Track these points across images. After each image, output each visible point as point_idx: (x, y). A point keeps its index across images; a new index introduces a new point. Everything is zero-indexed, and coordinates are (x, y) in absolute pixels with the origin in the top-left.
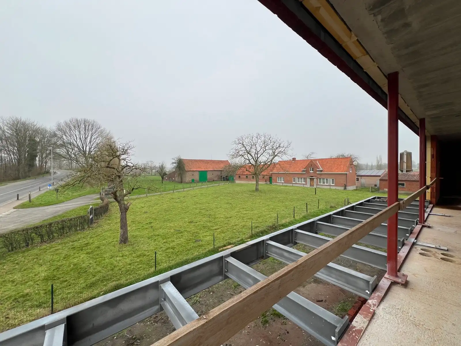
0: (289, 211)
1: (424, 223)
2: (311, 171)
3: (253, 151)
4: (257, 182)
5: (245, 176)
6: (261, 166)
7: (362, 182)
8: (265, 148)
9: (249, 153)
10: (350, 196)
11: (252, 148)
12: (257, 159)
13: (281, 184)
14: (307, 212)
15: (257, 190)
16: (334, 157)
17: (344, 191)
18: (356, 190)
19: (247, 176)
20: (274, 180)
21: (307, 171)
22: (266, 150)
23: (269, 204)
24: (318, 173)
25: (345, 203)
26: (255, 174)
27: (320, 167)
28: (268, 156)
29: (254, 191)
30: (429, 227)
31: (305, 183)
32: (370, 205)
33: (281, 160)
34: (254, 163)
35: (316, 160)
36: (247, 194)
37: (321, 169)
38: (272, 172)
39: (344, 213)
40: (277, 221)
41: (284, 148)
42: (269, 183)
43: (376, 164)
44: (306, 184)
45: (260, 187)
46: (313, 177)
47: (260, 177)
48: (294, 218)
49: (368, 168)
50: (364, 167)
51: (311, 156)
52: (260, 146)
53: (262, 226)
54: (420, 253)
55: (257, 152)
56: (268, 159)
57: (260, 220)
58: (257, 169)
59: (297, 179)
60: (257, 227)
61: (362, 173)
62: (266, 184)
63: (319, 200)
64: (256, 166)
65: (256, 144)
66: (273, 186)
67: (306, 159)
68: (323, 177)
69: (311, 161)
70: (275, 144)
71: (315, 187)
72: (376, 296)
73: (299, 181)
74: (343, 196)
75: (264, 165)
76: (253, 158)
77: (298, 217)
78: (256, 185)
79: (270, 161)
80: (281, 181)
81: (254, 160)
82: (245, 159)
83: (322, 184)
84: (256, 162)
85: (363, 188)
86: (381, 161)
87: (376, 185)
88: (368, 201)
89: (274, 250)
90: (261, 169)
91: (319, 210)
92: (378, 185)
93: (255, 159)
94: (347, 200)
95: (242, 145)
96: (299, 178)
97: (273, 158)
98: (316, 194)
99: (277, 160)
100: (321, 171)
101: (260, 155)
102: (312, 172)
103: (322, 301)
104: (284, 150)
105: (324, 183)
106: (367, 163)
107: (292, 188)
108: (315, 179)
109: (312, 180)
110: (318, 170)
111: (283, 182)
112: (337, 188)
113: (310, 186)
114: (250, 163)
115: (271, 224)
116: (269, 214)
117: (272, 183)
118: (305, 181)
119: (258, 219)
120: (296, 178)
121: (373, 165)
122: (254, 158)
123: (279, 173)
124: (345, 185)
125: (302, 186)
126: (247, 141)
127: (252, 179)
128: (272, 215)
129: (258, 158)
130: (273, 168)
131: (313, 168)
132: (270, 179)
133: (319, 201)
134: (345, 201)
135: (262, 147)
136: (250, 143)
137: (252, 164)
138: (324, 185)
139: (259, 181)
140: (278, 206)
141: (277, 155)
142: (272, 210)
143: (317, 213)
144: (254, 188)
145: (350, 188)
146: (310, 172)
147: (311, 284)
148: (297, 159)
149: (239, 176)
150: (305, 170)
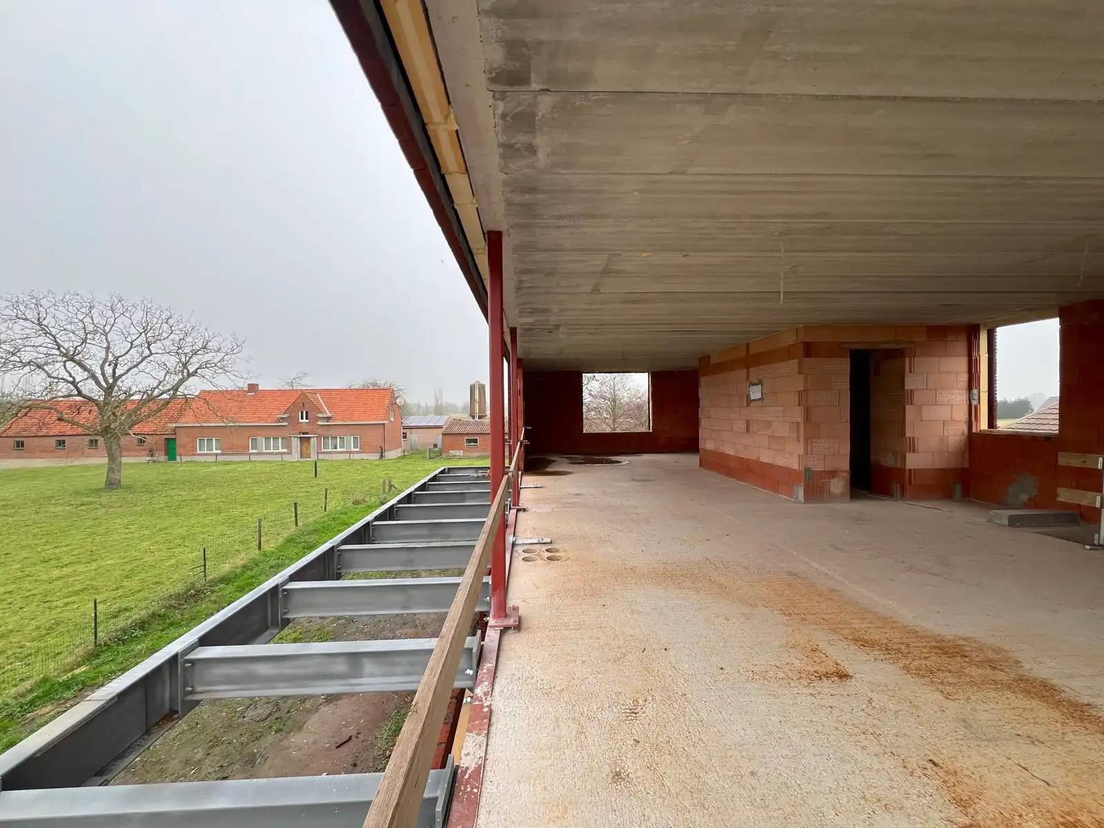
0: (242, 534)
1: (518, 505)
2: (302, 418)
3: (94, 355)
4: (112, 458)
5: (53, 441)
6: (130, 407)
7: (413, 441)
8: (148, 348)
9: (72, 360)
10: (392, 472)
11: (88, 341)
12: (111, 381)
13: (213, 459)
14: (296, 524)
15: (112, 484)
16: (356, 387)
17: (380, 462)
18: (403, 457)
19: (63, 438)
20: (185, 446)
21: (292, 420)
22: (151, 354)
23: (167, 523)
24: (319, 423)
25: (384, 489)
26: (105, 431)
27: (325, 408)
28: (163, 373)
29: (98, 490)
30: (524, 510)
31: (286, 450)
32: (436, 487)
33: (209, 387)
34: (97, 394)
35: (315, 392)
36: (62, 505)
37: (329, 414)
38: (175, 425)
39: (395, 512)
40: (205, 571)
41: (221, 355)
42: (163, 458)
43: (434, 405)
44: (290, 453)
45: (126, 475)
46: (307, 433)
47: (128, 440)
48: (260, 548)
49: (421, 413)
50: (414, 410)
51: (301, 382)
52: (129, 339)
53: (144, 604)
54: (523, 559)
55: (111, 358)
56: (160, 382)
57: (134, 584)
58: (114, 414)
59: (261, 441)
60: (119, 612)
61: (412, 421)
62: (154, 461)
63: (326, 490)
64: (106, 403)
65: (107, 329)
66: (182, 467)
67: (287, 387)
68: (333, 432)
69: (303, 394)
70: (189, 339)
71: (313, 457)
72: (485, 674)
73: (267, 447)
74: (379, 474)
75: (142, 403)
76: (94, 377)
77: (271, 545)
78: (111, 470)
79: (169, 390)
80: (209, 451)
81: (98, 383)
82: (49, 379)
83: (330, 450)
84: (109, 389)
85: (414, 453)
86: (441, 397)
87: (435, 446)
88: (434, 479)
89: (219, 671)
90: (130, 415)
91: (328, 515)
92: (439, 445)
93: (106, 380)
94: (387, 481)
95: (38, 327)
96: (267, 439)
97: (182, 381)
98: (316, 476)
99: (194, 387)
100: (328, 419)
101: (126, 368)
102: (305, 420)
103: (350, 738)
104: (222, 360)
105: (336, 448)
106: (419, 403)
107: (248, 467)
108: (312, 440)
109: (304, 440)
110: (320, 415)
111: (219, 452)
112: (365, 456)
113: (301, 457)
114: (80, 393)
115: (179, 588)
116: (170, 558)
117: (178, 458)
118: (287, 445)
119: (125, 583)
120: (259, 438)
121: (429, 405)
122: (101, 378)
123: (202, 427)
124: (382, 450)
125: (278, 458)
126: (62, 316)
127: (87, 451)
128: (183, 556)
129: (116, 379)
130: (181, 412)
131: (307, 413)
132: (170, 447)
133: (326, 492)
134: (384, 483)
135: (136, 343)
136: (81, 325)
137: (90, 399)
138: (336, 453)
139: (121, 454)
140: (204, 526)
141: (196, 372)
142: (180, 542)
143: (323, 522)
144: (102, 481)
145: (391, 455)
146: (301, 421)
147: (320, 710)
148: (260, 388)
149: (18, 442)
150: (285, 416)
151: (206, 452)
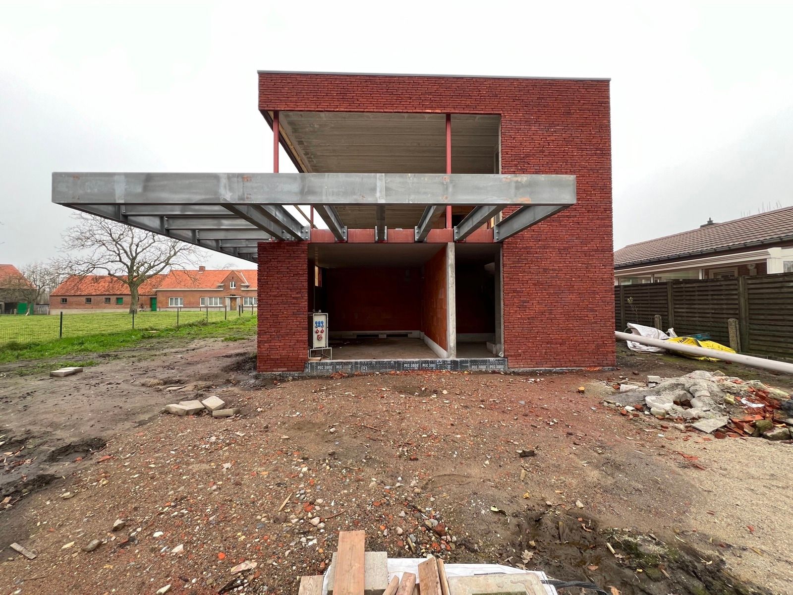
5: (84, 299)
19: (89, 297)
20: (161, 303)
21: (226, 287)
22: (155, 242)
24: (242, 289)
27: (246, 280)
31: (221, 305)
35: (239, 271)
37: (247, 284)
38: (156, 290)
44: (224, 307)
46: (235, 295)
59: (207, 300)
68: (250, 295)
69: (232, 272)
73: (211, 303)
76: (126, 252)
80: (176, 305)
81: (128, 255)
83: (248, 305)
84: (133, 260)
93: (132, 255)
96: (211, 298)
100: (248, 287)
101: (142, 248)
102: (233, 287)
105: (252, 304)
108: (238, 299)
109: (233, 299)
110: (242, 284)
111: (182, 306)
113: (231, 310)
117: (158, 309)
118: (223, 302)
120: (206, 298)
122: (129, 253)
123: (172, 291)
125: (217, 310)
127: (103, 305)
129: (137, 254)
131: (235, 283)
132: (153, 303)
137: (124, 264)
138: (252, 307)
146: (231, 288)
148: (206, 269)
149: (63, 299)
150: (222, 285)
151: (174, 306)
